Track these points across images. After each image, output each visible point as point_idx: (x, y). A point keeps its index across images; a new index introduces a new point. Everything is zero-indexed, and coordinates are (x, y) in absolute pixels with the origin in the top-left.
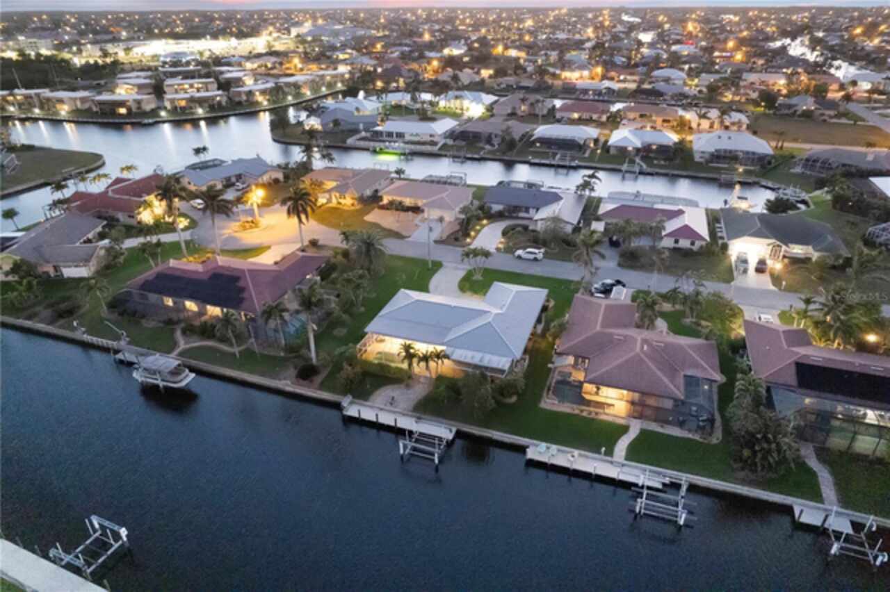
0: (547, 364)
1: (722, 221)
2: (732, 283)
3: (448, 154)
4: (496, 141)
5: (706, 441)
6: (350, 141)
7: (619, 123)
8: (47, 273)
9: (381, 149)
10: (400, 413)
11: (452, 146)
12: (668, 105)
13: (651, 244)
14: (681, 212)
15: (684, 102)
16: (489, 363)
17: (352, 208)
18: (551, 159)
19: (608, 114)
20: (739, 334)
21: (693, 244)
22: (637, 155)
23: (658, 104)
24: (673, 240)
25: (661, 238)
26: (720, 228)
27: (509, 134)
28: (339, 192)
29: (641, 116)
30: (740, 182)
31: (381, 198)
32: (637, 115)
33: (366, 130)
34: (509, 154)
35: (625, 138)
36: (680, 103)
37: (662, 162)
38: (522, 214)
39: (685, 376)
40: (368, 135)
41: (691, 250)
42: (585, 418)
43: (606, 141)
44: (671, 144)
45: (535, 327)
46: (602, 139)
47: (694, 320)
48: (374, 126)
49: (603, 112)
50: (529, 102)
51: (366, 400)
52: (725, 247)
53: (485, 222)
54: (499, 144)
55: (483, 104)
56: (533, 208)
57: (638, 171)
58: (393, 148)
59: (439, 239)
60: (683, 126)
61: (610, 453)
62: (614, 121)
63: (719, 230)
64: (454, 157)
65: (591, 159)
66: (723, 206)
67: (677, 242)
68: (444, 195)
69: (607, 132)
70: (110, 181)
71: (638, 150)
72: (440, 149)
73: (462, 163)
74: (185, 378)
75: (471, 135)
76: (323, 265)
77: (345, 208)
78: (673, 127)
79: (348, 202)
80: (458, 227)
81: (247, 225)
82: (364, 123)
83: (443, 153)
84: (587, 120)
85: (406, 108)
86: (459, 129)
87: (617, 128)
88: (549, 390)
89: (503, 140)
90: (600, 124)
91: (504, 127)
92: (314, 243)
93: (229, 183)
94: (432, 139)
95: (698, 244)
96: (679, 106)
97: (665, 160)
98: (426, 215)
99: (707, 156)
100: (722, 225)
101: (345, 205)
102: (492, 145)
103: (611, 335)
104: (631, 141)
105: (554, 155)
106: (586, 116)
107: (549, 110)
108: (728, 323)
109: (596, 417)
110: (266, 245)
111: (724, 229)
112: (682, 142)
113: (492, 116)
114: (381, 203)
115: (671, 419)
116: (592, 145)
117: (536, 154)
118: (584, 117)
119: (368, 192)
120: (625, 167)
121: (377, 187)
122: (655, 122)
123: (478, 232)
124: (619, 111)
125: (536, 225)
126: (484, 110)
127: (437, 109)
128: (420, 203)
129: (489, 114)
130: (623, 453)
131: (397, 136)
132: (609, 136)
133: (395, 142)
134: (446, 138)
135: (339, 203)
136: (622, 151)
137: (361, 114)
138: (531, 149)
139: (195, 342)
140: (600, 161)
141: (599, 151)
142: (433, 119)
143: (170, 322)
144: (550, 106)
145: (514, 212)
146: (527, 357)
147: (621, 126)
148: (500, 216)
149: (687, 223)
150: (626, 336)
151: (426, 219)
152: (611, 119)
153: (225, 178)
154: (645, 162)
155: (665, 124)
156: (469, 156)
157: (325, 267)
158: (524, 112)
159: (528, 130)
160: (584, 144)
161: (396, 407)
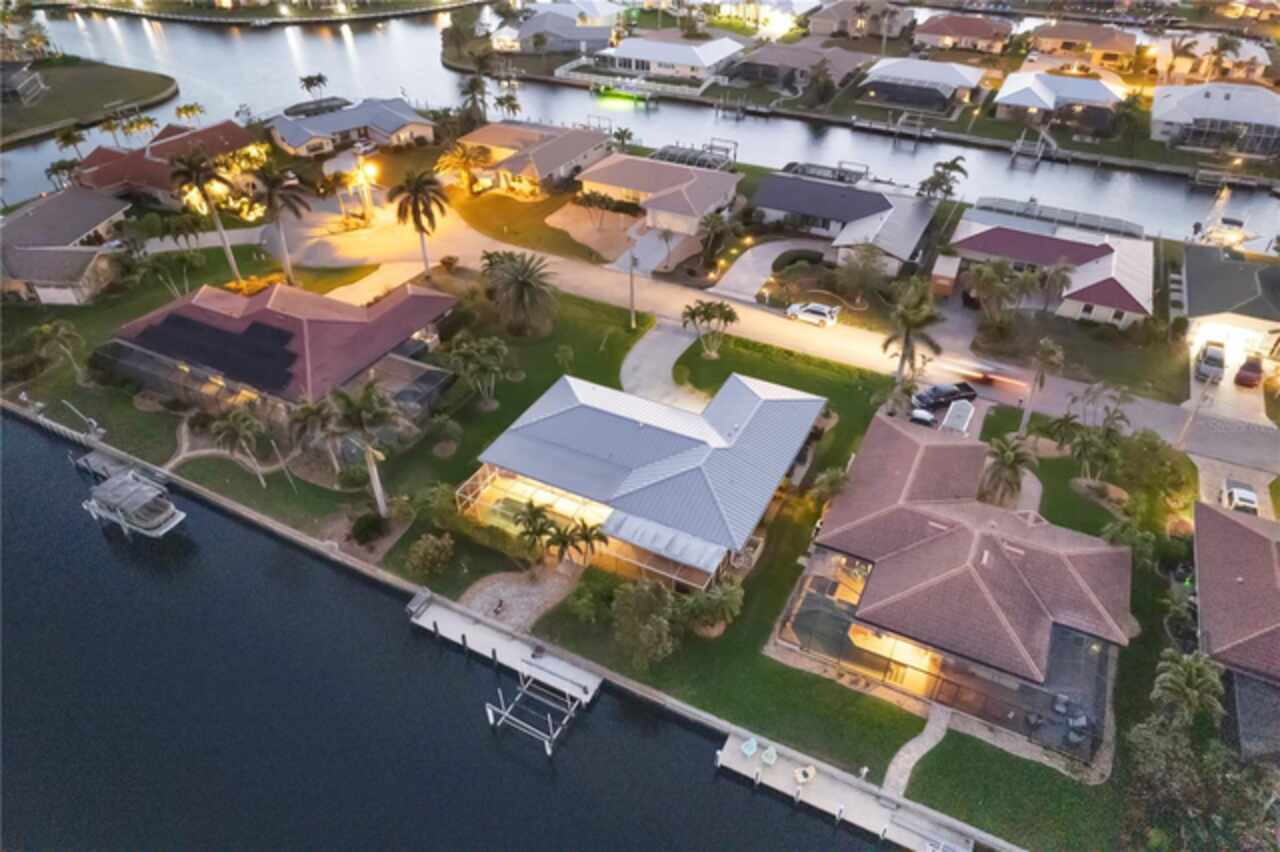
0: (796, 556)
1: (1184, 270)
2: (1185, 405)
3: (716, 101)
4: (801, 85)
5: (1076, 778)
6: (560, 73)
7: (1024, 57)
8: (16, 294)
9: (607, 89)
10: (507, 633)
11: (726, 88)
12: (1119, 24)
13: (1042, 307)
14: (1106, 250)
15: (1151, 18)
16: (681, 554)
17: (531, 199)
18: (890, 121)
19: (1007, 41)
20: (1182, 523)
21: (1118, 316)
22: (1044, 121)
23: (1101, 22)
24: (1082, 305)
25: (1061, 300)
26: (1179, 282)
27: (824, 72)
28: (511, 170)
29: (1067, 46)
30: (1231, 186)
31: (579, 185)
32: (1057, 43)
33: (589, 54)
34: (820, 107)
35: (1028, 91)
36: (1142, 21)
37: (1088, 140)
38: (815, 231)
39: (1055, 624)
40: (591, 61)
41: (1114, 326)
42: (842, 689)
43: (994, 93)
44: (1109, 105)
45: (789, 474)
46: (987, 88)
47: (1095, 483)
48: (604, 47)
49: (997, 37)
50: (870, 13)
51: (456, 599)
52: (1181, 326)
53: (748, 240)
54: (804, 89)
55: (793, 13)
56: (838, 221)
57: (1040, 155)
58: (628, 88)
59: (662, 270)
60: (1139, 68)
61: (877, 777)
62: (1015, 53)
63: (1173, 286)
64: (725, 108)
65: (960, 126)
66: (1191, 235)
67: (1088, 309)
68: (683, 187)
69: (997, 74)
70: (157, 131)
71: (1046, 114)
72: (704, 93)
73: (738, 119)
74: (166, 521)
75: (761, 69)
76: (448, 313)
77: (520, 199)
78: (1121, 68)
79: (524, 188)
80: (699, 248)
81: (353, 221)
82: (588, 41)
83: (708, 100)
84: (967, 50)
85: (665, 14)
86: (743, 58)
87: (1015, 68)
88: (787, 619)
89: (815, 79)
90: (987, 60)
91: (817, 61)
92: (448, 264)
93: (347, 141)
94: (694, 74)
95: (1129, 317)
96: (1141, 26)
97: (1096, 134)
98: (649, 220)
99: (1176, 131)
100: (1183, 277)
101: (520, 192)
102: (794, 90)
103: (925, 518)
104: (1036, 96)
105: (897, 114)
106: (965, 42)
107: (904, 29)
108: (1163, 494)
109: (866, 691)
110: (372, 261)
111: (1184, 287)
112: (1133, 101)
113: (805, 35)
114: (579, 194)
115: (1011, 715)
116: (966, 99)
117: (867, 112)
118: (963, 45)
119: (562, 171)
120: (1018, 145)
121: (579, 161)
122: (1088, 58)
123: (732, 259)
124: (1027, 34)
125: (836, 254)
126: (794, 25)
127: (716, 19)
128: (643, 198)
129: (801, 31)
130: (904, 781)
131: (637, 67)
132: (1000, 82)
133: (632, 77)
134: (717, 73)
135: (512, 189)
136: (1018, 113)
137: (589, 23)
138: (859, 102)
139: (204, 447)
140: (977, 130)
141: (976, 112)
142: (704, 37)
143: (177, 405)
144: (907, 22)
145: (802, 225)
146: (761, 541)
147: (1026, 64)
148: (777, 231)
149: (1113, 274)
150: (952, 525)
151: (649, 228)
152: (1009, 50)
153: (341, 133)
154: (1058, 139)
155: (1107, 63)
156: (751, 108)
157: (453, 314)
158: (859, 30)
159: (860, 65)
160: (954, 95)
161: (502, 620)
